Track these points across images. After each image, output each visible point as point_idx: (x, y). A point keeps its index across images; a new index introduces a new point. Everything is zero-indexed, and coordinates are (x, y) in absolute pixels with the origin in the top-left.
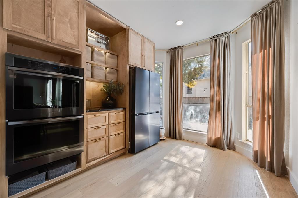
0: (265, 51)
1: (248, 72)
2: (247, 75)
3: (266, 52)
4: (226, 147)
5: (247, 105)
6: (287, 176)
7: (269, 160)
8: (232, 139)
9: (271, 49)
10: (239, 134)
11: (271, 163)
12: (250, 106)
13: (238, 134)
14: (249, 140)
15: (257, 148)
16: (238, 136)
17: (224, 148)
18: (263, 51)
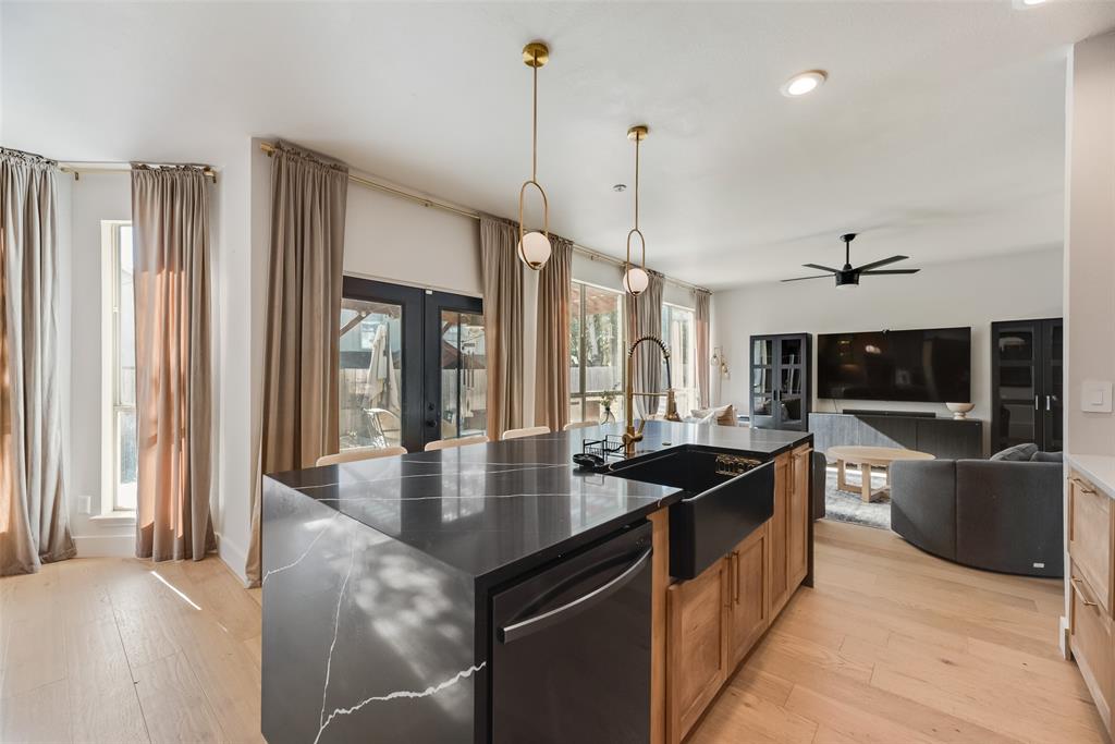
0: (171, 274)
1: (120, 310)
2: (117, 317)
3: (173, 276)
4: (37, 559)
5: (116, 405)
6: (215, 551)
7: (180, 534)
8: (62, 522)
9: (183, 274)
10: (89, 498)
11: (186, 541)
12: (127, 411)
13: (85, 501)
14: (125, 507)
15: (150, 518)
16: (85, 508)
17: (31, 564)
18: (165, 271)
